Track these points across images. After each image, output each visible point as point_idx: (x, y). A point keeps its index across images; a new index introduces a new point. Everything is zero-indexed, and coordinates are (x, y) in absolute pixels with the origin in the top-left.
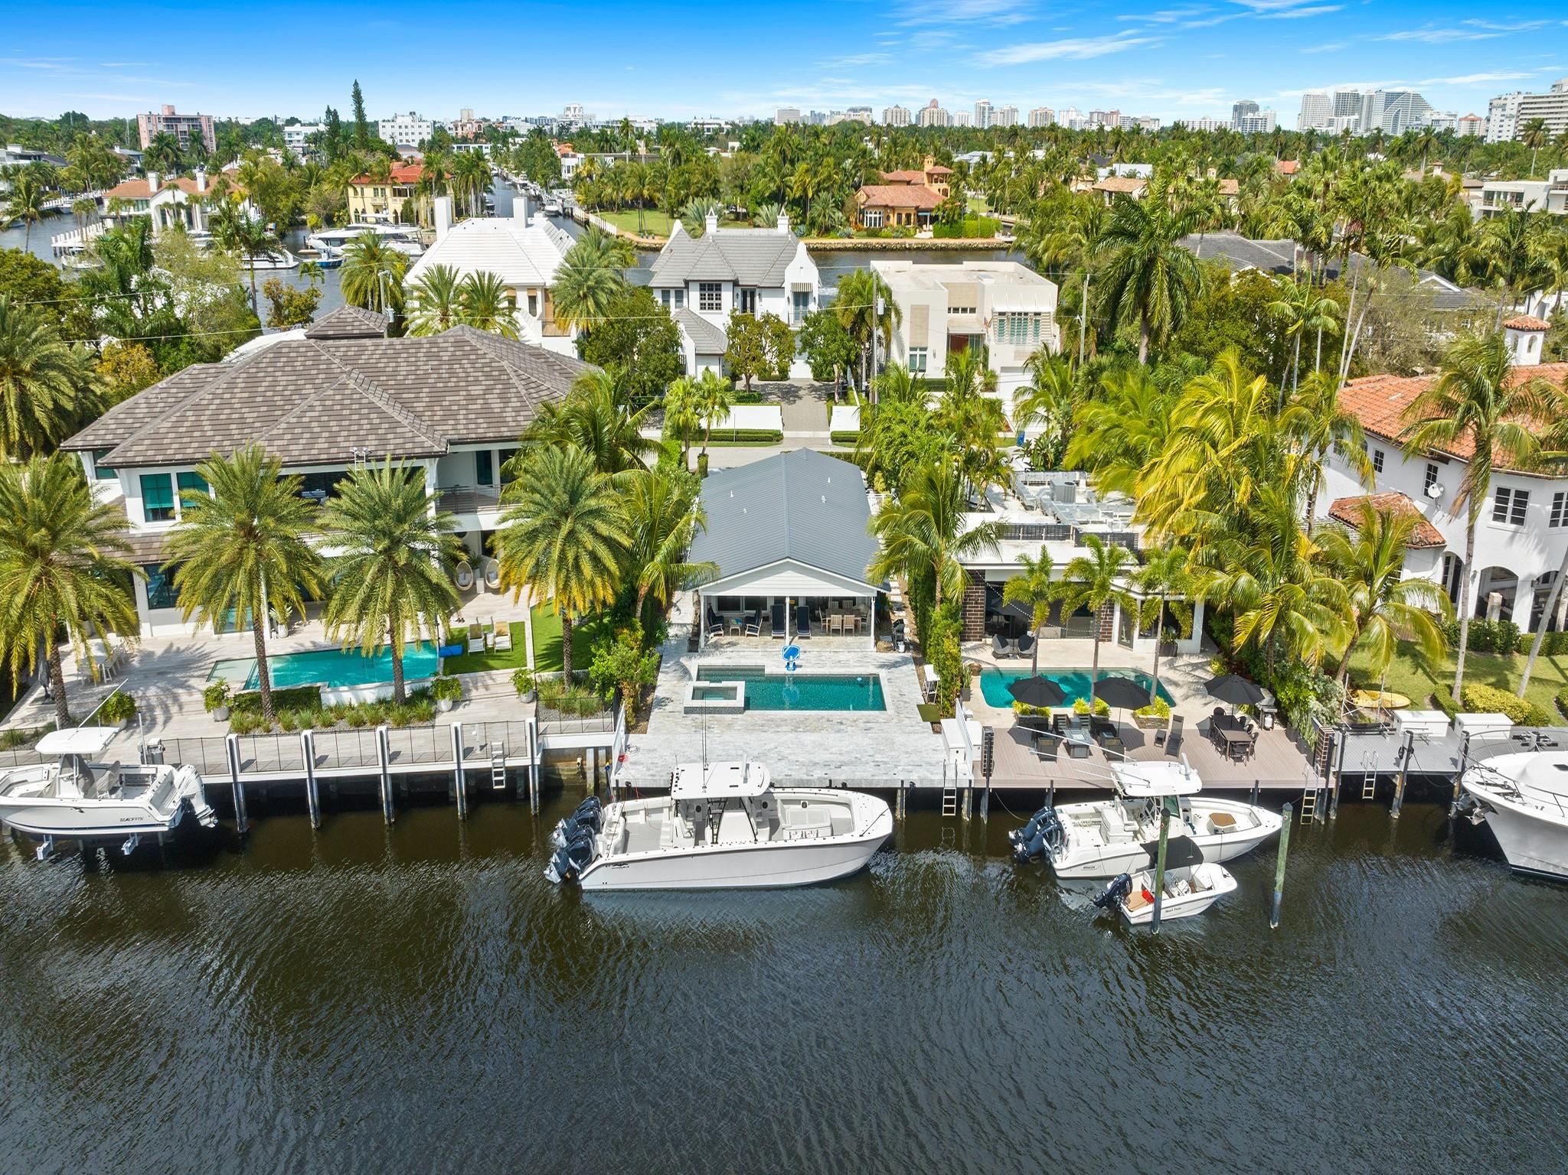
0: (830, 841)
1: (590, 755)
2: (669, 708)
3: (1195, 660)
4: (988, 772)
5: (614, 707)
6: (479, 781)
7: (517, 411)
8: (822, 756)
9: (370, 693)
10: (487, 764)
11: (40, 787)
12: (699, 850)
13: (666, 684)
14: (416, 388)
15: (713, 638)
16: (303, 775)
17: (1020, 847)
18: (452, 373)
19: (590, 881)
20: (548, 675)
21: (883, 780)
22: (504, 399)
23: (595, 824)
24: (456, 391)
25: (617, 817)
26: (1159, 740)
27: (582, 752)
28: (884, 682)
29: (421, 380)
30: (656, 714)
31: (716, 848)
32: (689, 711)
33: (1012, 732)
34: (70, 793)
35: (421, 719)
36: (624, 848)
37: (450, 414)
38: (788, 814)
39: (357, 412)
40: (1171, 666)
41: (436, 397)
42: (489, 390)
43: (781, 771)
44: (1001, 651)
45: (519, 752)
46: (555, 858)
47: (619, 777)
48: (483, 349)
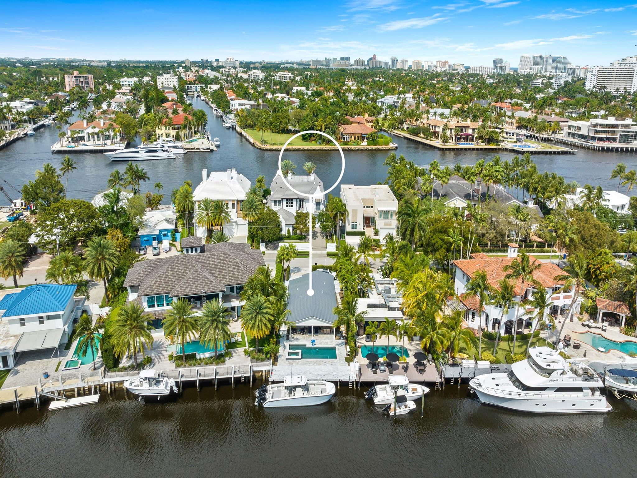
0: (321, 395)
1: (264, 372)
2: (282, 358)
3: (417, 342)
4: (360, 378)
5: (270, 359)
6: (238, 380)
7: (242, 275)
8: (320, 373)
9: (207, 355)
10: (239, 376)
11: (138, 383)
12: (291, 398)
13: (281, 351)
14: (215, 269)
15: (293, 336)
16: (196, 379)
17: (366, 397)
18: (224, 264)
19: (265, 405)
20: (251, 349)
21: (335, 379)
22: (238, 272)
23: (265, 391)
24: (225, 269)
25: (271, 389)
26: (403, 368)
27: (262, 371)
28: (337, 350)
29: (216, 266)
30: (279, 359)
31: (295, 397)
32: (287, 359)
33: (367, 365)
34: (146, 385)
35: (222, 362)
36: (273, 397)
37: (225, 277)
38: (311, 387)
39: (201, 278)
40: (410, 344)
41: (221, 272)
42: (234, 269)
43: (310, 377)
44: (368, 340)
45: (247, 372)
46: (257, 400)
47: (271, 378)
48: (232, 255)
